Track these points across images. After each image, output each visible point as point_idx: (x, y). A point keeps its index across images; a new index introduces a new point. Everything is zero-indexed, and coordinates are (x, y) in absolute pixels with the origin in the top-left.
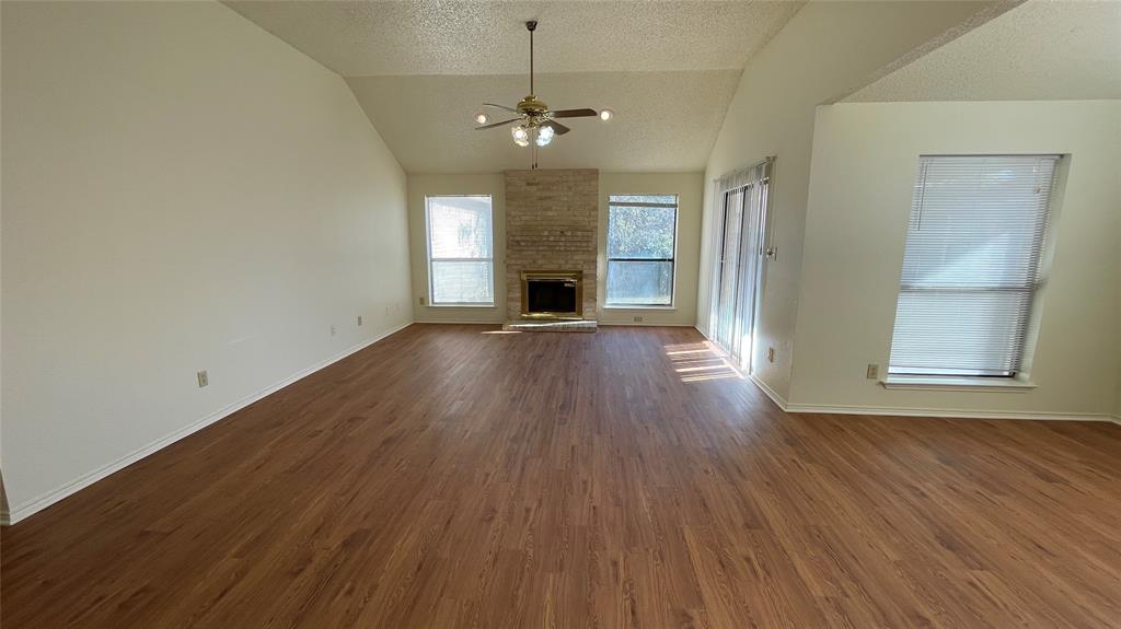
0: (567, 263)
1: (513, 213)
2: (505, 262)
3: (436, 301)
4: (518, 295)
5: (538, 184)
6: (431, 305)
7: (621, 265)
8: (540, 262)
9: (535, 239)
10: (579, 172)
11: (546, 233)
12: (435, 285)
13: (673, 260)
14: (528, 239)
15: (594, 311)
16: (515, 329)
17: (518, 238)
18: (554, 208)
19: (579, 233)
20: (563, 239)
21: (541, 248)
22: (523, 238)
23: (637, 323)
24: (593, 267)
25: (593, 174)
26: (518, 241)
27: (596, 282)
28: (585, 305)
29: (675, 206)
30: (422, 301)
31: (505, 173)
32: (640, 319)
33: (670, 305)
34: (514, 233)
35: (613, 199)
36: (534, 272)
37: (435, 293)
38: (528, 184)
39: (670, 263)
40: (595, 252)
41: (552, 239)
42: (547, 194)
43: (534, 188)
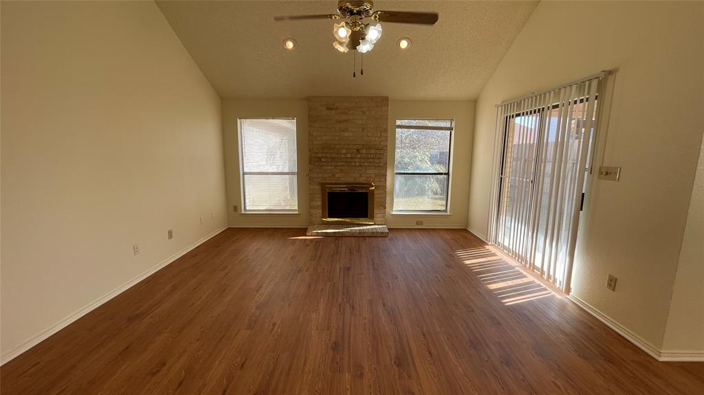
0: (361, 176)
1: (315, 134)
2: (308, 175)
3: (247, 208)
4: (319, 203)
5: (337, 109)
6: (243, 212)
7: (405, 177)
8: (337, 175)
9: (334, 156)
10: (372, 99)
11: (344, 151)
12: (247, 194)
13: (448, 174)
14: (328, 155)
15: (384, 217)
16: (318, 234)
17: (319, 155)
18: (350, 129)
19: (372, 151)
20: (358, 156)
21: (339, 164)
22: (324, 155)
23: (418, 226)
24: (383, 180)
25: (384, 101)
26: (320, 158)
27: (385, 192)
28: (376, 211)
29: (450, 129)
30: (236, 209)
31: (308, 99)
32: (421, 223)
33: (446, 211)
34: (316, 151)
35: (398, 122)
36: (332, 184)
37: (247, 201)
38: (329, 109)
39: (445, 176)
40: (385, 167)
41: (349, 156)
42: (345, 117)
43: (333, 112)
